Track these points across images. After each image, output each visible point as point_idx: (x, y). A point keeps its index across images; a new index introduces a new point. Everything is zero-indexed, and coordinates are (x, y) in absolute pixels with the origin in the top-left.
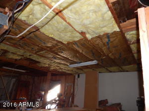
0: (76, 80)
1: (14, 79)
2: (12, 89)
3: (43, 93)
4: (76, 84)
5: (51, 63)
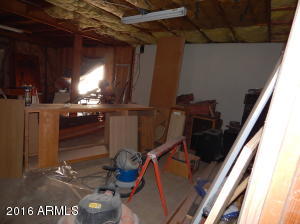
3: (70, 81)
4: (135, 66)
5: (79, 8)
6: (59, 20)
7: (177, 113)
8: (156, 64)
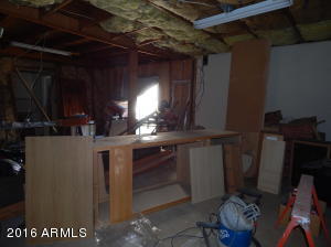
0: (199, 70)
1: (49, 77)
2: (49, 100)
5: (144, 14)
6: (113, 35)
7: (270, 138)
8: (231, 77)
